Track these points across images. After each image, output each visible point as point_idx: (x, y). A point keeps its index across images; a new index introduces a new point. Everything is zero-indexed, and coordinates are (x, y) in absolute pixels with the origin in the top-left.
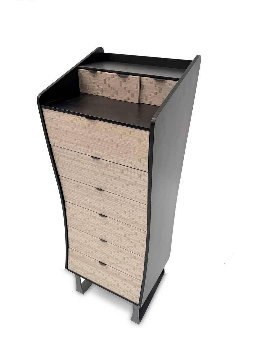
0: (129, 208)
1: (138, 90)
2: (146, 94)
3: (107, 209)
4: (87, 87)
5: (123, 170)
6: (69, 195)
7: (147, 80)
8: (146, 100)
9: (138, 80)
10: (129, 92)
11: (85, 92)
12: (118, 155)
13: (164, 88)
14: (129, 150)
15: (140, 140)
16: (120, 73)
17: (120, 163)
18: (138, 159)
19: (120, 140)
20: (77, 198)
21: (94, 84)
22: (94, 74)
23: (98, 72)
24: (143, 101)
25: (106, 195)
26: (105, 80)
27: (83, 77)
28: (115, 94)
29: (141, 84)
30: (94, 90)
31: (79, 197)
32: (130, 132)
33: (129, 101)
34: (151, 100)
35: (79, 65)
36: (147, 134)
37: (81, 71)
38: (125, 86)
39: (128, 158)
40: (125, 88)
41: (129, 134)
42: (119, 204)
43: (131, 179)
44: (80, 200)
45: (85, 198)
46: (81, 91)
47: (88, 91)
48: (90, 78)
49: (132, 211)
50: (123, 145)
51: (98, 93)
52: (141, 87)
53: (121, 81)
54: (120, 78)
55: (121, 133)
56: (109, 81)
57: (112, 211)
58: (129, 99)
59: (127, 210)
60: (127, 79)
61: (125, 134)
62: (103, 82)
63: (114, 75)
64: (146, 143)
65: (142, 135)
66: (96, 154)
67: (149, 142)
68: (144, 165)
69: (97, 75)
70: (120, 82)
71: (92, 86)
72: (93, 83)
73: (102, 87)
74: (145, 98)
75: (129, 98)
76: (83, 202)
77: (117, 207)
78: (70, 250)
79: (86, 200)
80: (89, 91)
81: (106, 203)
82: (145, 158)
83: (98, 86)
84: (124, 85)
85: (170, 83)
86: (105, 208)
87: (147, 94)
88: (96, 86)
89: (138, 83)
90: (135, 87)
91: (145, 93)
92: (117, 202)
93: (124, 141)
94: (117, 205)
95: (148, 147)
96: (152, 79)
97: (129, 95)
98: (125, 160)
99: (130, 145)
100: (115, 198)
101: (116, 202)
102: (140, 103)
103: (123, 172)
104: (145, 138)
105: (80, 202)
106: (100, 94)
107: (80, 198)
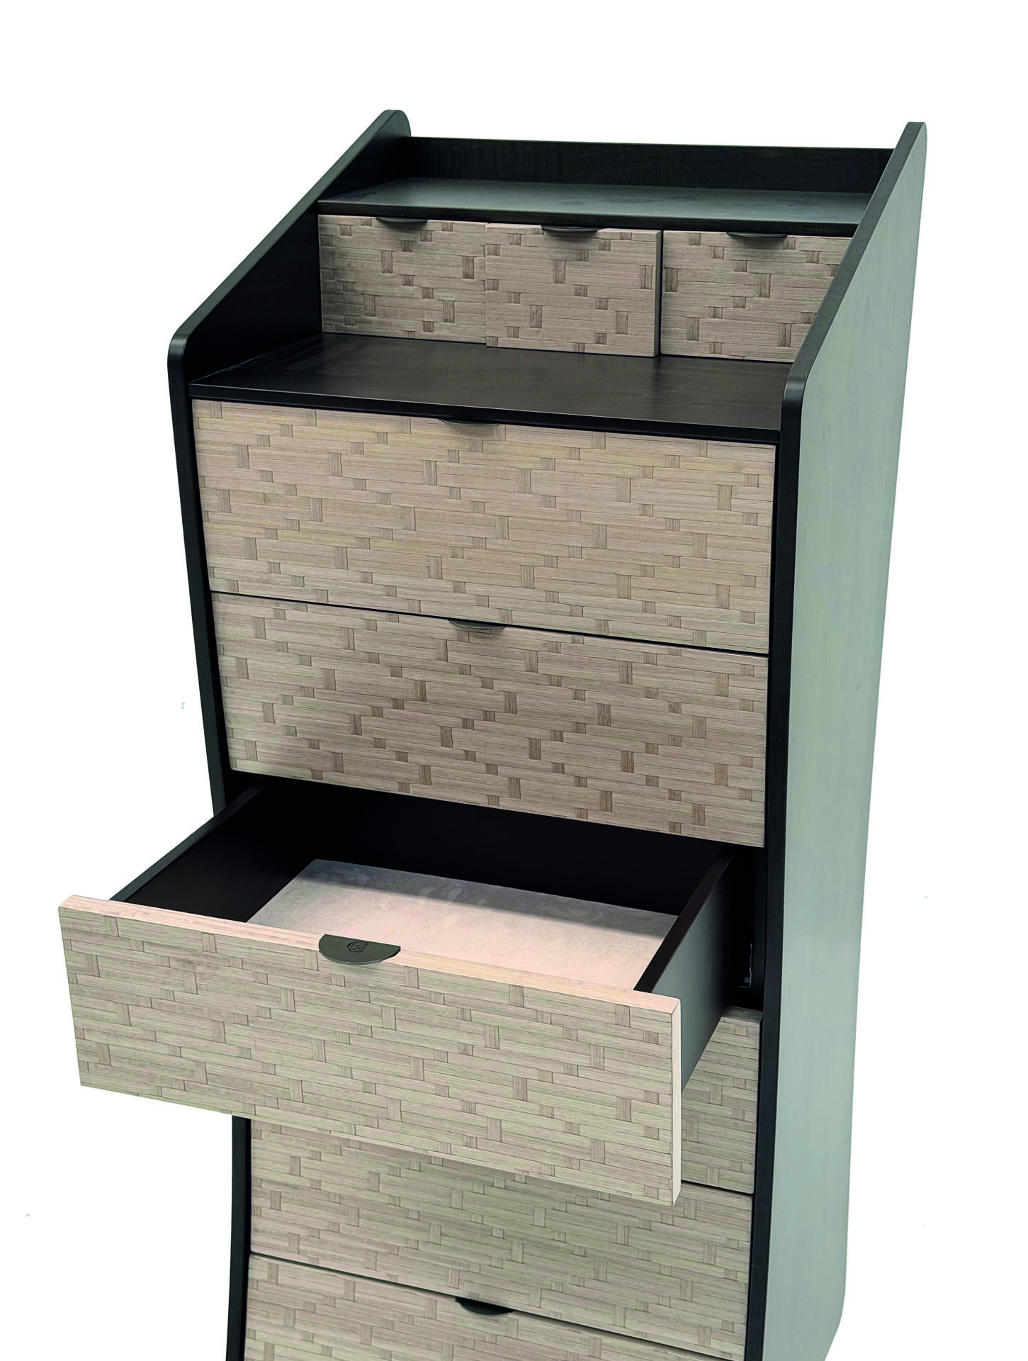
0: (549, 1054)
1: (651, 294)
2: (693, 311)
3: (392, 1093)
4: (369, 303)
5: (628, 667)
6: (115, 1035)
7: (697, 243)
8: (693, 338)
9: (653, 247)
10: (602, 304)
11: (356, 329)
12: (604, 590)
13: (783, 274)
14: (671, 550)
15: (725, 494)
16: (549, 221)
17: (614, 628)
18: (714, 590)
19: (624, 508)
20: (176, 1051)
21: (408, 283)
22: (406, 236)
23: (433, 224)
24: (677, 345)
25: (391, 991)
26: (468, 261)
27: (343, 255)
28: (526, 324)
29: (667, 263)
30: (404, 316)
31: (196, 1042)
32: (675, 461)
33: (601, 349)
34: (715, 336)
35: (323, 196)
36: (763, 458)
37: (333, 223)
38: (583, 280)
39: (661, 594)
40: (581, 291)
41: (669, 473)
42: (479, 1042)
43: (674, 709)
44: (202, 1058)
45: (238, 1035)
46: (328, 327)
47: (370, 322)
48: (387, 255)
49: (571, 1070)
50: (640, 529)
51: (428, 327)
52: (664, 280)
53: (559, 256)
54: (556, 243)
55: (629, 473)
56: (495, 261)
57: (429, 1099)
58: (601, 338)
59: (531, 1074)
60: (592, 246)
61: (647, 472)
62: (458, 272)
63: (526, 230)
64: (759, 505)
65: (738, 468)
66: (483, 601)
67: (771, 498)
68: (748, 617)
69: (425, 239)
70: (556, 262)
71: (393, 296)
72: (400, 280)
73: (450, 296)
74: (684, 331)
75: (605, 335)
76: (219, 1070)
77: (466, 1060)
78: (258, 1270)
79: (244, 1053)
80: (377, 322)
81: (390, 1048)
82: (750, 582)
83: (427, 293)
84: (576, 274)
85: (810, 248)
86: (380, 1089)
87: (694, 309)
88: (419, 294)
89: (652, 260)
90: (635, 278)
91: (684, 303)
92: (464, 1025)
93: (645, 508)
94: (466, 1051)
95: (768, 521)
96: (720, 238)
97: (604, 321)
98: (647, 607)
99: (673, 524)
100: (453, 1003)
101: (457, 1029)
102: (659, 356)
103: (628, 680)
104: (751, 480)
105: (200, 1076)
106: (443, 332)
107: (204, 1043)
